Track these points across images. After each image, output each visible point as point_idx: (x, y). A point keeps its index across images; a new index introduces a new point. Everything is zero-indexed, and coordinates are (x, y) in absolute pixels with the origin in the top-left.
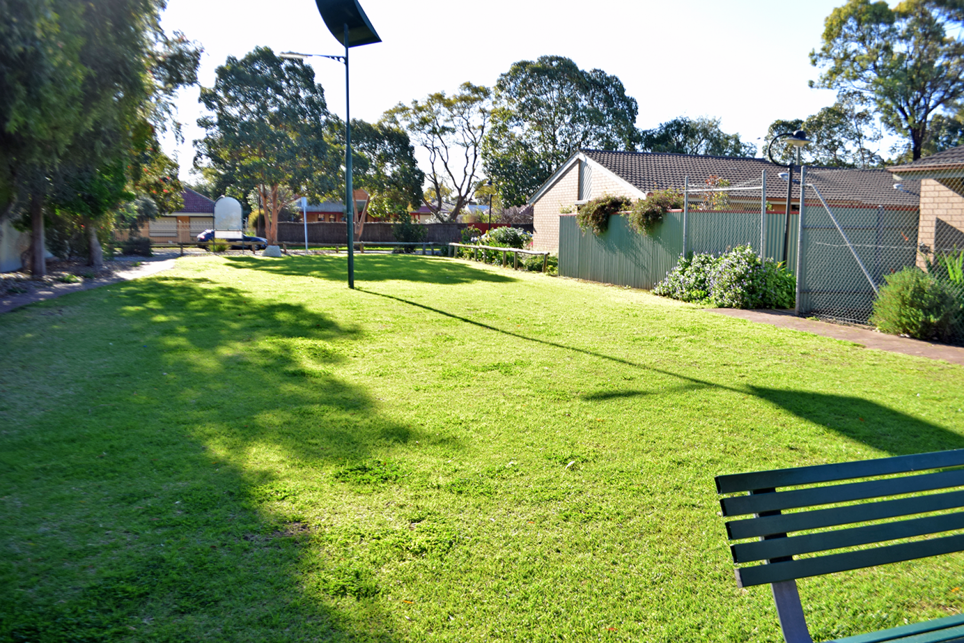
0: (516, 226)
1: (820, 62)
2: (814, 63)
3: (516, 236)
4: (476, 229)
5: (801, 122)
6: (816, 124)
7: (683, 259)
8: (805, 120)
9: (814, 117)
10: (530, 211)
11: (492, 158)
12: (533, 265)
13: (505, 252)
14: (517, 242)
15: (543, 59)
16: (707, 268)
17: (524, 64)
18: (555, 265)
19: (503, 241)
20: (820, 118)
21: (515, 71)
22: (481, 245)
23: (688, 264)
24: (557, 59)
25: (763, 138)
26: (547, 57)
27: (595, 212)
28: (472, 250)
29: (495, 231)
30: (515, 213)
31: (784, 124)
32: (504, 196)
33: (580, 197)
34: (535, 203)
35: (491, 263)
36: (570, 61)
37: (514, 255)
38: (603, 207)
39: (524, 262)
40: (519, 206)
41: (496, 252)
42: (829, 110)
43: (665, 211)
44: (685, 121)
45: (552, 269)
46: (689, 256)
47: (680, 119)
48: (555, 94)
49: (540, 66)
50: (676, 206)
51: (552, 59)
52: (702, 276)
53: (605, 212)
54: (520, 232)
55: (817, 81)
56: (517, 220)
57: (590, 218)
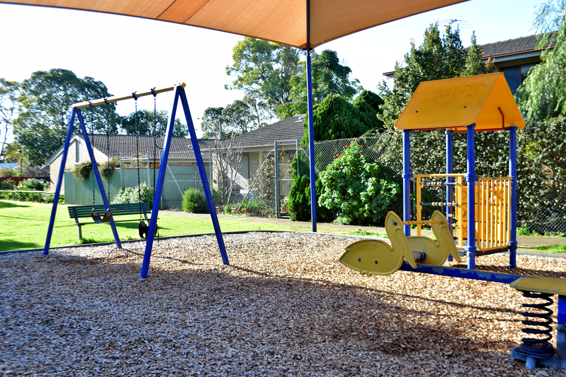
0: (39, 178)
1: (233, 73)
2: (228, 73)
3: (39, 184)
4: (13, 181)
5: (222, 109)
6: (230, 110)
7: (121, 191)
8: (225, 107)
9: (230, 105)
10: (48, 168)
11: (20, 134)
12: (50, 200)
13: (33, 193)
14: (40, 187)
15: (52, 71)
16: (131, 194)
17: (39, 74)
18: (63, 199)
19: (31, 187)
20: (233, 106)
21: (34, 78)
22: (17, 191)
23: (123, 193)
24: (63, 71)
25: (201, 118)
26: (55, 70)
27: (82, 170)
28: (11, 194)
29: (25, 181)
30: (38, 169)
31: (213, 110)
32: (30, 159)
33: (77, 160)
34: (51, 164)
35: (24, 201)
36: (71, 72)
37: (38, 195)
38: (86, 167)
39: (45, 199)
40: (41, 165)
41: (27, 194)
42: (238, 102)
43: (113, 169)
44: (146, 112)
45: (61, 201)
46: (124, 189)
47: (142, 111)
48: (62, 93)
49: (51, 75)
50: (119, 166)
51: (58, 71)
52: (128, 198)
53: (87, 169)
54: (41, 182)
55: (231, 84)
56: (39, 174)
57: (79, 173)
